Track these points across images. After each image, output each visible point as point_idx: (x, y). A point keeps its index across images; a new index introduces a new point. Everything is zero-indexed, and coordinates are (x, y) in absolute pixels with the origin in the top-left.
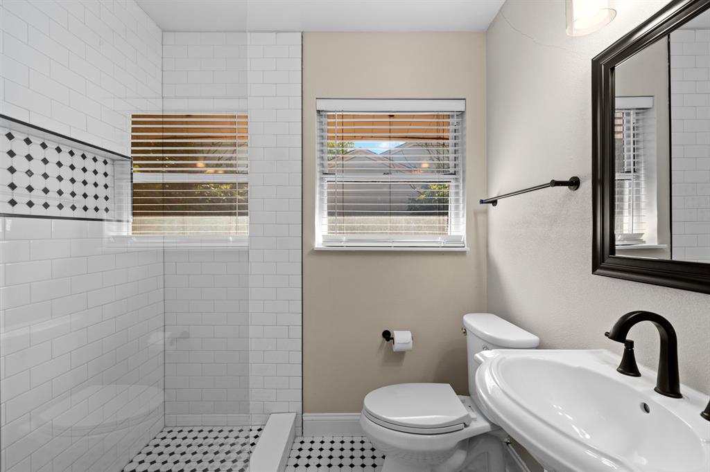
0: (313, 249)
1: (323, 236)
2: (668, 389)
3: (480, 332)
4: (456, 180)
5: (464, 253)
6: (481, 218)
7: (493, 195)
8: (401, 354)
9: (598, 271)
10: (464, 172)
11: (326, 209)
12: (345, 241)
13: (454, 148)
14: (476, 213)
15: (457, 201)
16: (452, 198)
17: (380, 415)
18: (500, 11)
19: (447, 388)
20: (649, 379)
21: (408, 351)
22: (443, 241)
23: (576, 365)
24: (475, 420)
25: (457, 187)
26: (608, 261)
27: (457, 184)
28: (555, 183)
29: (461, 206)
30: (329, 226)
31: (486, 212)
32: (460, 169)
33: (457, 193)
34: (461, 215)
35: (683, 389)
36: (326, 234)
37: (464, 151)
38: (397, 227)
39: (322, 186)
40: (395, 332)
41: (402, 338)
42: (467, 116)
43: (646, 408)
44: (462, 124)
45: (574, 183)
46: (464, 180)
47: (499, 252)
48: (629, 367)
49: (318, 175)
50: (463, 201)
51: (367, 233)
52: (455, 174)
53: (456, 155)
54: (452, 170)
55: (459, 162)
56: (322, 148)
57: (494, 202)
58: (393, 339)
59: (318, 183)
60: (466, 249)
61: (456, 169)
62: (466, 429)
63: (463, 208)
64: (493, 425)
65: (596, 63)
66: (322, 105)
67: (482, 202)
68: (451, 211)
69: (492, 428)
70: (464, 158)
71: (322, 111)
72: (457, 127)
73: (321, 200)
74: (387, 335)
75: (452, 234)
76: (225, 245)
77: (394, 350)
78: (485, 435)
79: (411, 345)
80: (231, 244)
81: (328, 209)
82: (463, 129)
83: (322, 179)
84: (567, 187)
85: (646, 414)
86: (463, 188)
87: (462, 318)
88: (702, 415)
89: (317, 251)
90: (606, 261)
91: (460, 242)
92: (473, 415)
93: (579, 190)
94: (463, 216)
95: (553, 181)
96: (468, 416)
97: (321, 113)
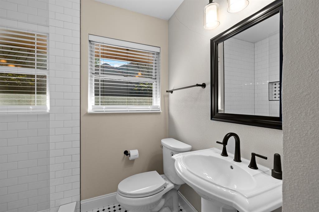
0: (87, 113)
1: (92, 106)
2: (238, 160)
3: (168, 146)
4: (156, 82)
5: (159, 113)
6: (166, 98)
7: (171, 89)
8: (133, 161)
9: (213, 119)
10: (159, 78)
11: (94, 92)
12: (104, 109)
13: (155, 68)
14: (164, 96)
15: (156, 91)
16: (154, 89)
17: (125, 192)
18: (174, 13)
19: (155, 173)
20: (231, 157)
21: (136, 159)
22: (151, 108)
23: (208, 155)
24: (168, 184)
25: (156, 85)
26: (216, 115)
27: (156, 83)
28: (198, 85)
29: (158, 93)
30: (95, 101)
31: (168, 96)
32: (158, 77)
33: (156, 88)
34: (158, 97)
35: (242, 159)
36: (94, 105)
37: (159, 69)
38: (131, 102)
39: (91, 80)
40: (130, 151)
41: (134, 153)
42: (161, 55)
43: (232, 168)
44: (158, 58)
45: (204, 85)
46: (159, 82)
47: (173, 112)
48: (225, 154)
49: (89, 74)
50: (159, 91)
51: (116, 105)
52: (155, 79)
53: (156, 71)
54: (154, 77)
55: (157, 74)
56: (91, 60)
57: (172, 92)
58: (129, 154)
59: (89, 78)
60: (160, 111)
61: (156, 77)
62: (165, 189)
63: (159, 94)
64: (175, 185)
65: (212, 41)
66: (92, 38)
67: (167, 91)
68: (154, 95)
69: (174, 186)
70: (159, 73)
71: (92, 41)
72: (156, 59)
73: (91, 87)
74: (126, 153)
75: (155, 105)
76: (27, 111)
77: (130, 160)
78: (172, 190)
79: (138, 156)
80: (31, 111)
81: (95, 92)
82: (159, 60)
83: (91, 76)
84: (201, 87)
85: (232, 170)
86: (159, 85)
87: (161, 141)
88: (249, 166)
89: (89, 114)
90: (215, 115)
91: (157, 108)
92: (167, 182)
93: (205, 88)
94: (159, 97)
95: (197, 84)
96: (166, 183)
97: (91, 42)
